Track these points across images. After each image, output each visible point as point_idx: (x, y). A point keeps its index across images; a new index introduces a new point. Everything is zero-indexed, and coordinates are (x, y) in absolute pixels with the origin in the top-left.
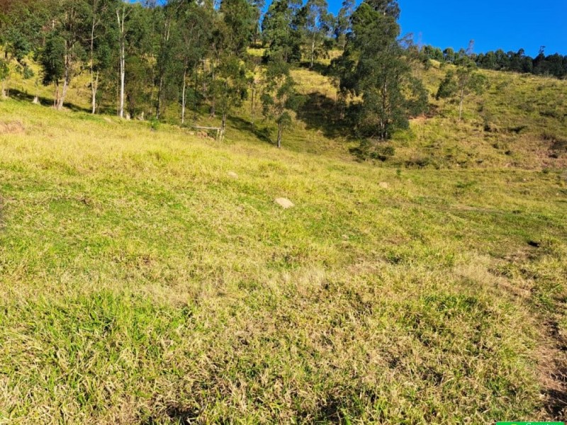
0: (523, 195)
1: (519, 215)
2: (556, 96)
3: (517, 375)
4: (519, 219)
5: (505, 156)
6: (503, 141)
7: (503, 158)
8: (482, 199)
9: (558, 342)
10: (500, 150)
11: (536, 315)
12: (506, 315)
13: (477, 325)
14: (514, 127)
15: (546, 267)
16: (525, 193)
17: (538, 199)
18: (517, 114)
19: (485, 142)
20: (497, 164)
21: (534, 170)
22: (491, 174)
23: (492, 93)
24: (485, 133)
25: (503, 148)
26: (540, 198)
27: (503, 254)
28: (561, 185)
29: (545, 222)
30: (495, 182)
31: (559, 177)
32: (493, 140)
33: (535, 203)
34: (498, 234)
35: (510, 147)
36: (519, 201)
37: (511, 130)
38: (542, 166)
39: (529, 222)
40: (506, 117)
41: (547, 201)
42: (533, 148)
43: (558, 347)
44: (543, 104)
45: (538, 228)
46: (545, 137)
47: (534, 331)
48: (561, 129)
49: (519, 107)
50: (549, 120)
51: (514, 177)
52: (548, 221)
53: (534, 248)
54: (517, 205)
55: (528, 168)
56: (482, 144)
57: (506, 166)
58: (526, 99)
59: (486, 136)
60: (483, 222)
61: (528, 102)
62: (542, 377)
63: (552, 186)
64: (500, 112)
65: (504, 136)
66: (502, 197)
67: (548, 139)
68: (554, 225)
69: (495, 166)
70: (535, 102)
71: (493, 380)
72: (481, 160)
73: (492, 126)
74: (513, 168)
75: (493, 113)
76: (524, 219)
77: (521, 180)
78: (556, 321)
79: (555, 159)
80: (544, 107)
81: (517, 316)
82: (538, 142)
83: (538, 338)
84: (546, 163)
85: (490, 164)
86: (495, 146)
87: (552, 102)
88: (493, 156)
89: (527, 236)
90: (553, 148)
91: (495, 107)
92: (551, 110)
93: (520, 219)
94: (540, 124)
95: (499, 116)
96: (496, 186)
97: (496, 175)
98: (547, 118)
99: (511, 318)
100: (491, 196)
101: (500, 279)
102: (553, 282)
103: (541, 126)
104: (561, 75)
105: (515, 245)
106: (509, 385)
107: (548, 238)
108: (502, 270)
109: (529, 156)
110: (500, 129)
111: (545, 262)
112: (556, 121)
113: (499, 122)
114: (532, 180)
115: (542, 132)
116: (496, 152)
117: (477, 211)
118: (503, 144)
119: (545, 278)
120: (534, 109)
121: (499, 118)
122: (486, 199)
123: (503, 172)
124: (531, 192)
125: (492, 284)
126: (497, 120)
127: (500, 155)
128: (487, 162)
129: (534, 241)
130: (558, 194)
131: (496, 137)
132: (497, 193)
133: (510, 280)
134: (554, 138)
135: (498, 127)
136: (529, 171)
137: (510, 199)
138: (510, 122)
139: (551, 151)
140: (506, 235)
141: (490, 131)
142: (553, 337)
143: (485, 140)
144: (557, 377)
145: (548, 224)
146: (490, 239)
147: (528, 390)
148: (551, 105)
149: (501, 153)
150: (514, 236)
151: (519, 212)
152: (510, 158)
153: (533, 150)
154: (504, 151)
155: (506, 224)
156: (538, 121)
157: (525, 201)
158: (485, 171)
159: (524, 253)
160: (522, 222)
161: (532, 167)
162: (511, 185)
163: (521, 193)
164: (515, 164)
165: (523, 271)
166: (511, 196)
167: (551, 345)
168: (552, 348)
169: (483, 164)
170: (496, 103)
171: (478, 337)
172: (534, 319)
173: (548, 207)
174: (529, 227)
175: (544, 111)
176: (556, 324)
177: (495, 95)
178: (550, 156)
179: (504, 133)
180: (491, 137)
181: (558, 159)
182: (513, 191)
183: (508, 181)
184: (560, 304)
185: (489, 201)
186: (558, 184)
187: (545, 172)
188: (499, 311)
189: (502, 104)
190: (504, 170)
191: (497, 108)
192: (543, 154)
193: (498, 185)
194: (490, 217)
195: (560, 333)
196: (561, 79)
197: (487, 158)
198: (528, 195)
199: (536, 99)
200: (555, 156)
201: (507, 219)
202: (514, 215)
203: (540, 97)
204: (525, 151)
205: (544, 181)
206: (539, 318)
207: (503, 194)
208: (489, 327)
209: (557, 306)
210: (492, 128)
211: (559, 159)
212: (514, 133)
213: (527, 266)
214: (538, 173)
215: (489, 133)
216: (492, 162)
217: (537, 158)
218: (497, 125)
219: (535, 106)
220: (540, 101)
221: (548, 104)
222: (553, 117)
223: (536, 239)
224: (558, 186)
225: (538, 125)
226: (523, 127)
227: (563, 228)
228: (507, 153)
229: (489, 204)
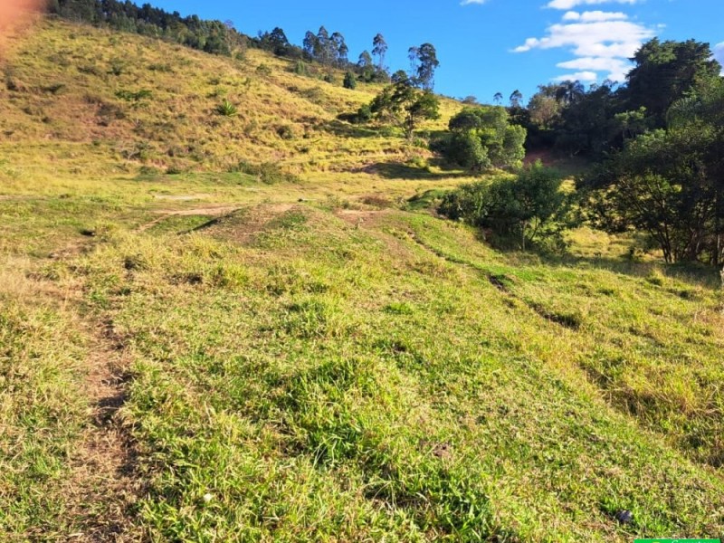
0: (73, 174)
1: (67, 200)
2: (94, 47)
3: (59, 396)
4: (66, 205)
5: (43, 124)
6: (36, 105)
7: (41, 127)
8: (18, 183)
9: (112, 343)
10: (34, 117)
11: (88, 317)
12: (46, 327)
13: (7, 350)
14: (47, 85)
15: (100, 258)
16: (75, 171)
17: (92, 178)
18: (49, 68)
19: (11, 106)
20: (34, 135)
21: (83, 143)
22: (28, 150)
23: (9, 37)
24: (10, 92)
25: (38, 114)
26: (95, 177)
27: (51, 252)
28: (117, 159)
29: (101, 204)
30: (35, 159)
31: (113, 150)
32: (22, 102)
33: (89, 183)
34: (42, 228)
35: (48, 112)
36: (69, 182)
37: (45, 90)
38: (92, 137)
39: (80, 207)
40: (36, 72)
41: (103, 179)
42: (77, 113)
43: (113, 348)
44: (79, 57)
45: (91, 213)
46: (89, 100)
47: (84, 337)
48: (107, 90)
49: (51, 59)
50: (91, 78)
51: (59, 152)
52: (104, 203)
53: (89, 239)
54: (66, 187)
55: (74, 140)
56: (8, 108)
57: (47, 138)
58: (57, 49)
59: (11, 97)
60: (20, 214)
61: (60, 53)
62: (93, 388)
63: (107, 161)
64: (25, 64)
65: (36, 97)
66: (46, 178)
67: (93, 102)
68: (110, 208)
69: (31, 138)
70: (69, 53)
71: (28, 413)
72: (10, 130)
73: (18, 82)
74: (56, 141)
75: (15, 64)
76: (73, 203)
77: (69, 156)
78: (111, 319)
79: (105, 128)
80: (82, 61)
81: (62, 324)
82: (82, 106)
83: (90, 344)
84: (95, 133)
85: (25, 136)
86: (27, 111)
87: (90, 56)
88: (26, 124)
89: (79, 224)
90: (100, 113)
91: (17, 57)
92: (90, 65)
93: (69, 204)
94: (81, 82)
95: (25, 69)
96: (37, 165)
97: (34, 151)
98: (88, 76)
99: (53, 329)
100: (31, 179)
101: (43, 284)
102: (108, 274)
103: (82, 85)
104: (96, 22)
105: (64, 238)
106: (49, 411)
107: (103, 223)
108: (45, 273)
109: (73, 125)
110: (30, 88)
111: (98, 252)
112: (99, 79)
113: (27, 77)
114: (82, 154)
115: (85, 92)
116: (29, 120)
117: (10, 200)
118: (36, 108)
119: (99, 271)
120: (70, 63)
121: (25, 72)
122: (24, 183)
123: (43, 146)
124: (83, 169)
125: (33, 293)
126: (24, 76)
127: (37, 124)
128: (20, 133)
129: (89, 230)
130: (114, 171)
131: (26, 98)
132: (40, 175)
133: (56, 282)
134: (100, 101)
135: (26, 85)
136: (77, 144)
137: (58, 182)
138: (42, 78)
139: (99, 118)
140: (51, 227)
141: (17, 91)
142: (108, 338)
143: (11, 102)
144: (109, 382)
145: (103, 206)
146: (30, 235)
147: (73, 410)
148: (90, 60)
149: (37, 121)
150: (62, 227)
151: (68, 196)
152: (50, 127)
153: (77, 117)
154: (39, 118)
155: (52, 213)
156: (77, 78)
157: (77, 182)
158: (19, 145)
159: (75, 247)
160: (71, 208)
161: (80, 138)
162: (56, 162)
163: (71, 172)
164: (58, 134)
165: (73, 269)
166: (58, 176)
167: (106, 348)
168: (106, 351)
169: (13, 135)
170: (18, 51)
171: (7, 365)
172: (85, 324)
173: (104, 186)
174: (81, 213)
175: (83, 67)
176: (111, 322)
177: (14, 40)
178: (99, 124)
179: (36, 94)
180: (19, 98)
181: (108, 128)
182: (61, 171)
183: (52, 158)
184: (116, 298)
185: (29, 187)
186: (113, 158)
187: (96, 144)
188: (36, 325)
189: (26, 53)
190: (44, 143)
191: (21, 58)
192: (91, 122)
193: (39, 163)
194: (29, 206)
195: (115, 330)
196: (96, 27)
197: (18, 127)
198: (79, 175)
199: (70, 50)
200: (104, 124)
201: (51, 207)
202: (61, 200)
203: (74, 48)
204: (67, 118)
205: (97, 155)
206: (92, 320)
207: (48, 176)
208: (24, 347)
209: (112, 301)
210: (18, 86)
211: (110, 127)
212: (49, 94)
213: (77, 261)
214: (87, 145)
215: (16, 93)
216: (25, 133)
217: (84, 127)
218: (26, 82)
219: (69, 58)
220: (75, 53)
221: (86, 57)
222: (95, 74)
223: (90, 227)
224: (113, 161)
225: (78, 84)
226: (60, 86)
227: (120, 210)
228: (45, 120)
229: (29, 190)
